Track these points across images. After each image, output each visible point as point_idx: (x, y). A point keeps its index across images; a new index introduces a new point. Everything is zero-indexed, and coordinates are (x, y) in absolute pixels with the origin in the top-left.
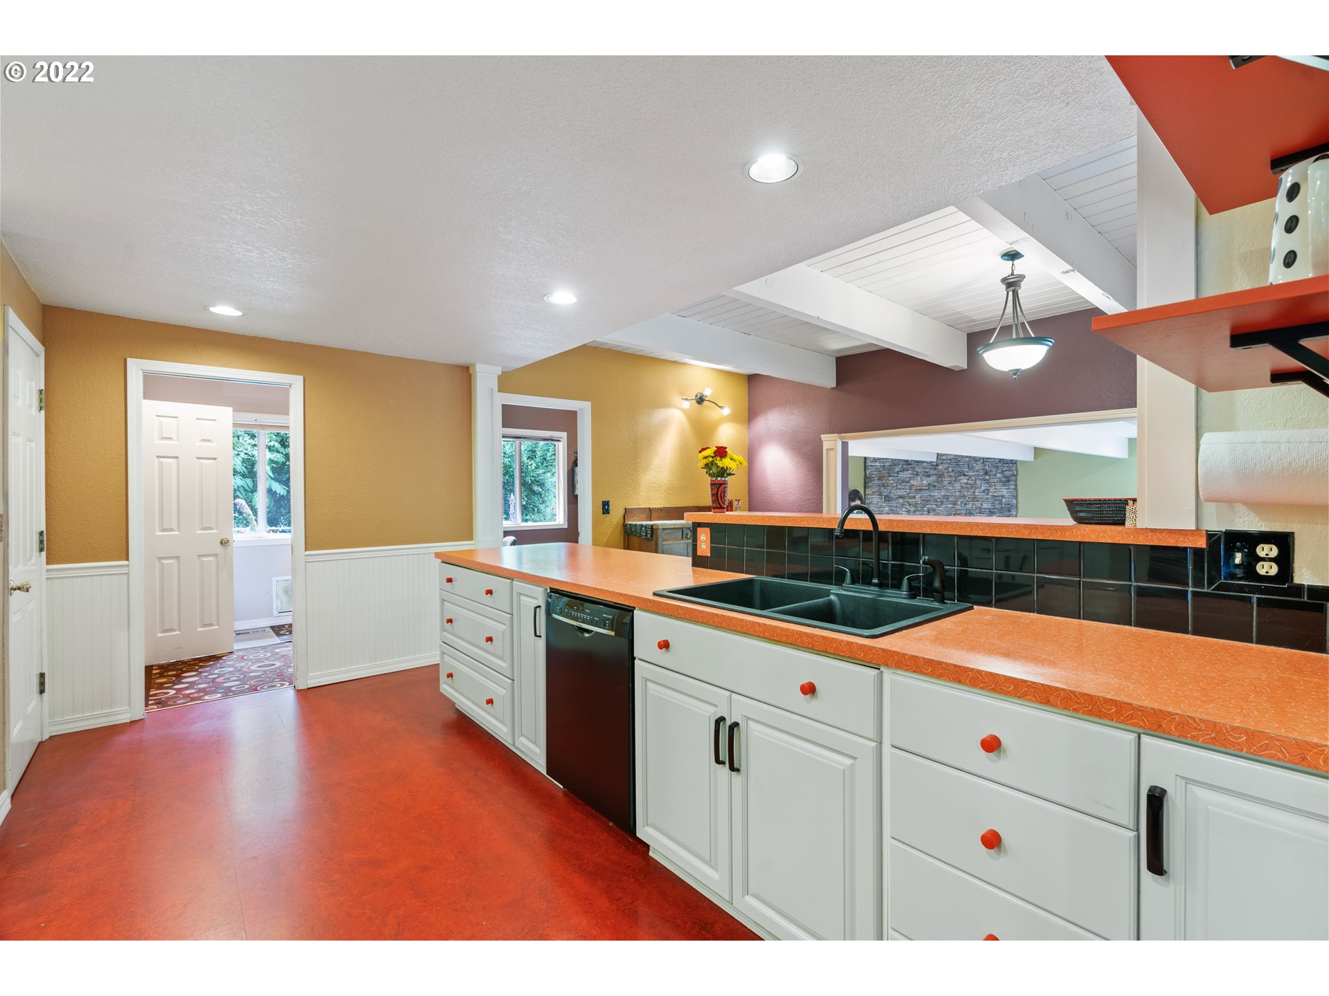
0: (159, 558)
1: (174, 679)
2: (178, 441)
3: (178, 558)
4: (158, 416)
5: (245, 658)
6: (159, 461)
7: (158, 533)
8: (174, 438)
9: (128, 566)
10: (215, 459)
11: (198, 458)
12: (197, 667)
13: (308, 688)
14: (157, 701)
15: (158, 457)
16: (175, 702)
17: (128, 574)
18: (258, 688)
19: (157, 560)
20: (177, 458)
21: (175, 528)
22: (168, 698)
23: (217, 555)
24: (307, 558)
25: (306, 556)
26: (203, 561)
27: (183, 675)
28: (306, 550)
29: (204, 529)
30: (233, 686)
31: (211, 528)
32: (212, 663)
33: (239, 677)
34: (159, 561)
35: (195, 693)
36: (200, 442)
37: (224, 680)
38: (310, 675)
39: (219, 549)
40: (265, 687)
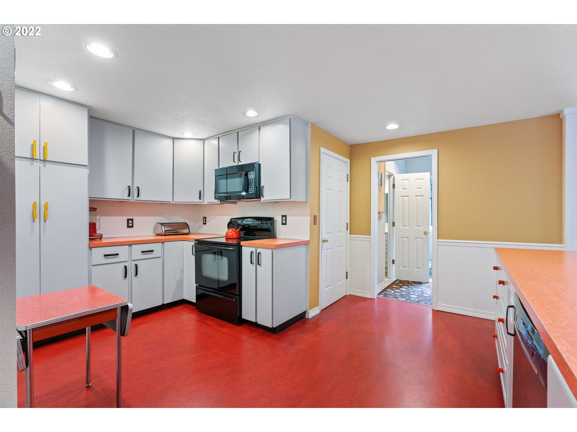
0: (402, 237)
1: (399, 287)
2: (409, 189)
3: (408, 238)
4: (402, 180)
5: (430, 287)
6: (403, 199)
7: (402, 227)
8: (407, 188)
9: (370, 238)
10: (423, 196)
11: (416, 196)
12: (410, 285)
13: (438, 311)
14: (385, 294)
15: (402, 196)
16: (389, 296)
17: (370, 241)
18: (420, 302)
19: (401, 238)
20: (408, 196)
21: (407, 226)
22: (389, 294)
23: (423, 238)
24: (438, 243)
25: (438, 242)
26: (403, 240)
27: (403, 287)
28: (438, 239)
29: (418, 226)
30: (412, 297)
31: (420, 226)
32: (417, 285)
33: (419, 294)
34: (402, 239)
35: (399, 295)
36: (417, 189)
37: (413, 293)
38: (438, 304)
39: (424, 236)
40: (423, 303)
